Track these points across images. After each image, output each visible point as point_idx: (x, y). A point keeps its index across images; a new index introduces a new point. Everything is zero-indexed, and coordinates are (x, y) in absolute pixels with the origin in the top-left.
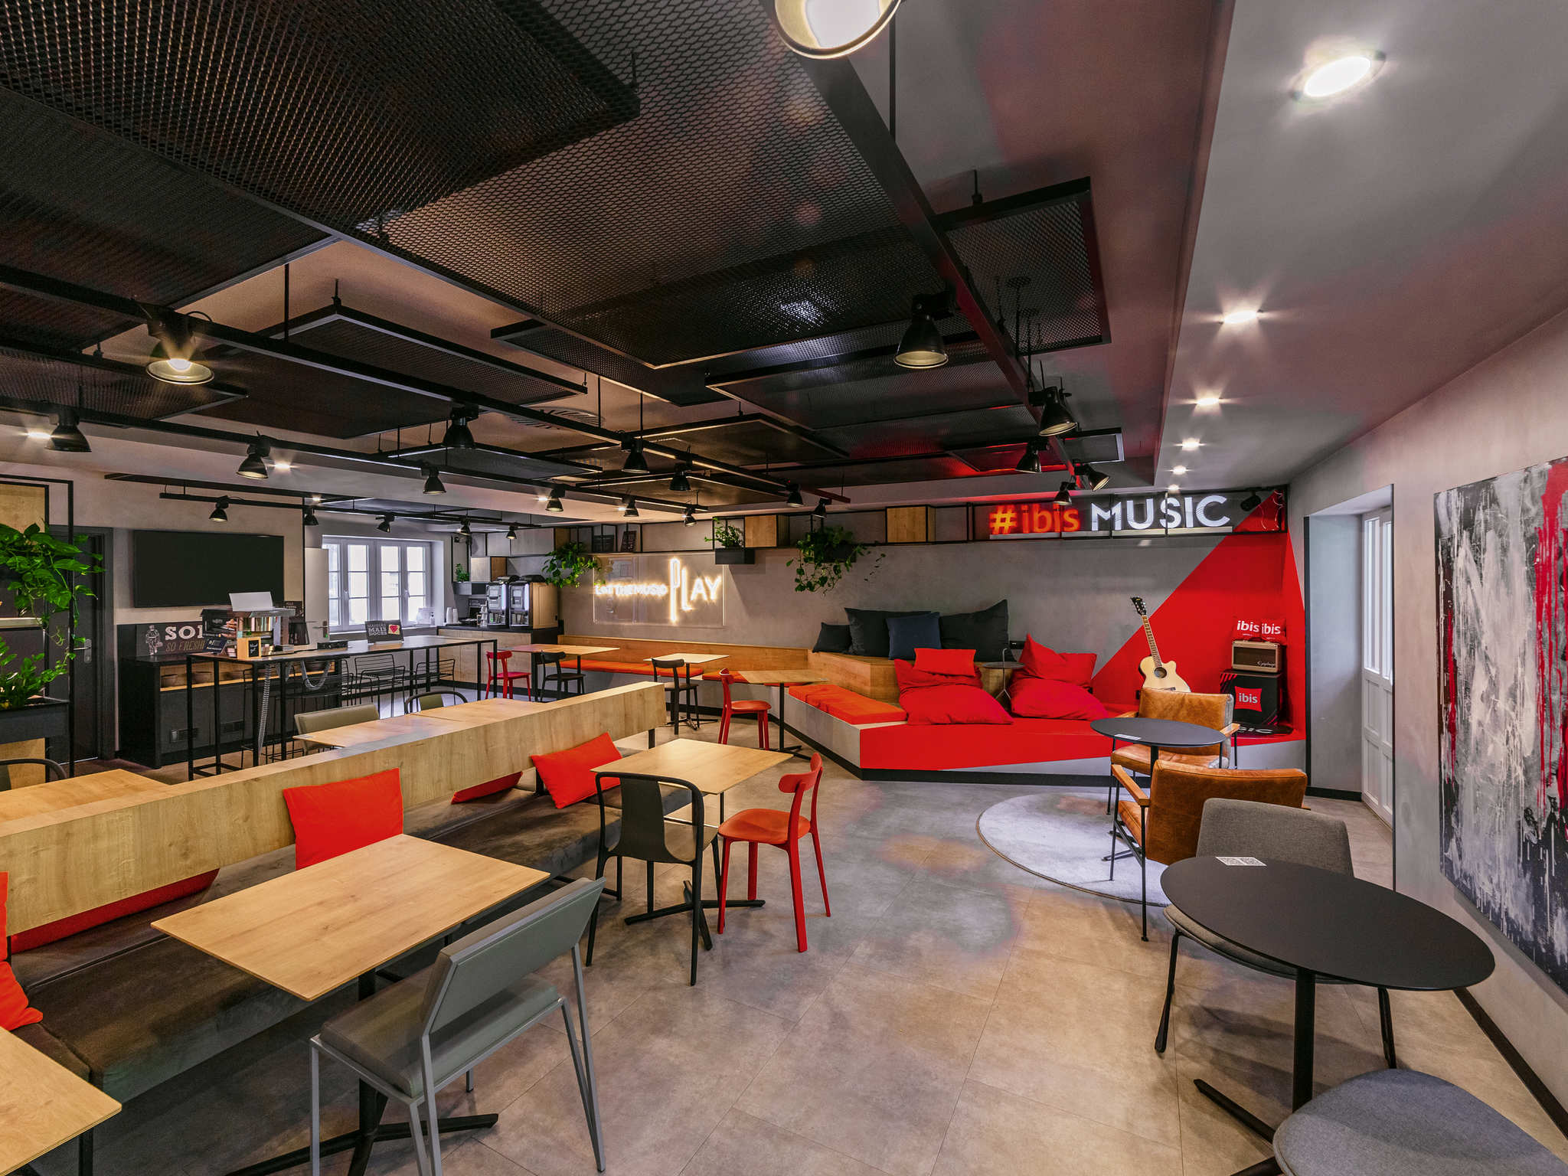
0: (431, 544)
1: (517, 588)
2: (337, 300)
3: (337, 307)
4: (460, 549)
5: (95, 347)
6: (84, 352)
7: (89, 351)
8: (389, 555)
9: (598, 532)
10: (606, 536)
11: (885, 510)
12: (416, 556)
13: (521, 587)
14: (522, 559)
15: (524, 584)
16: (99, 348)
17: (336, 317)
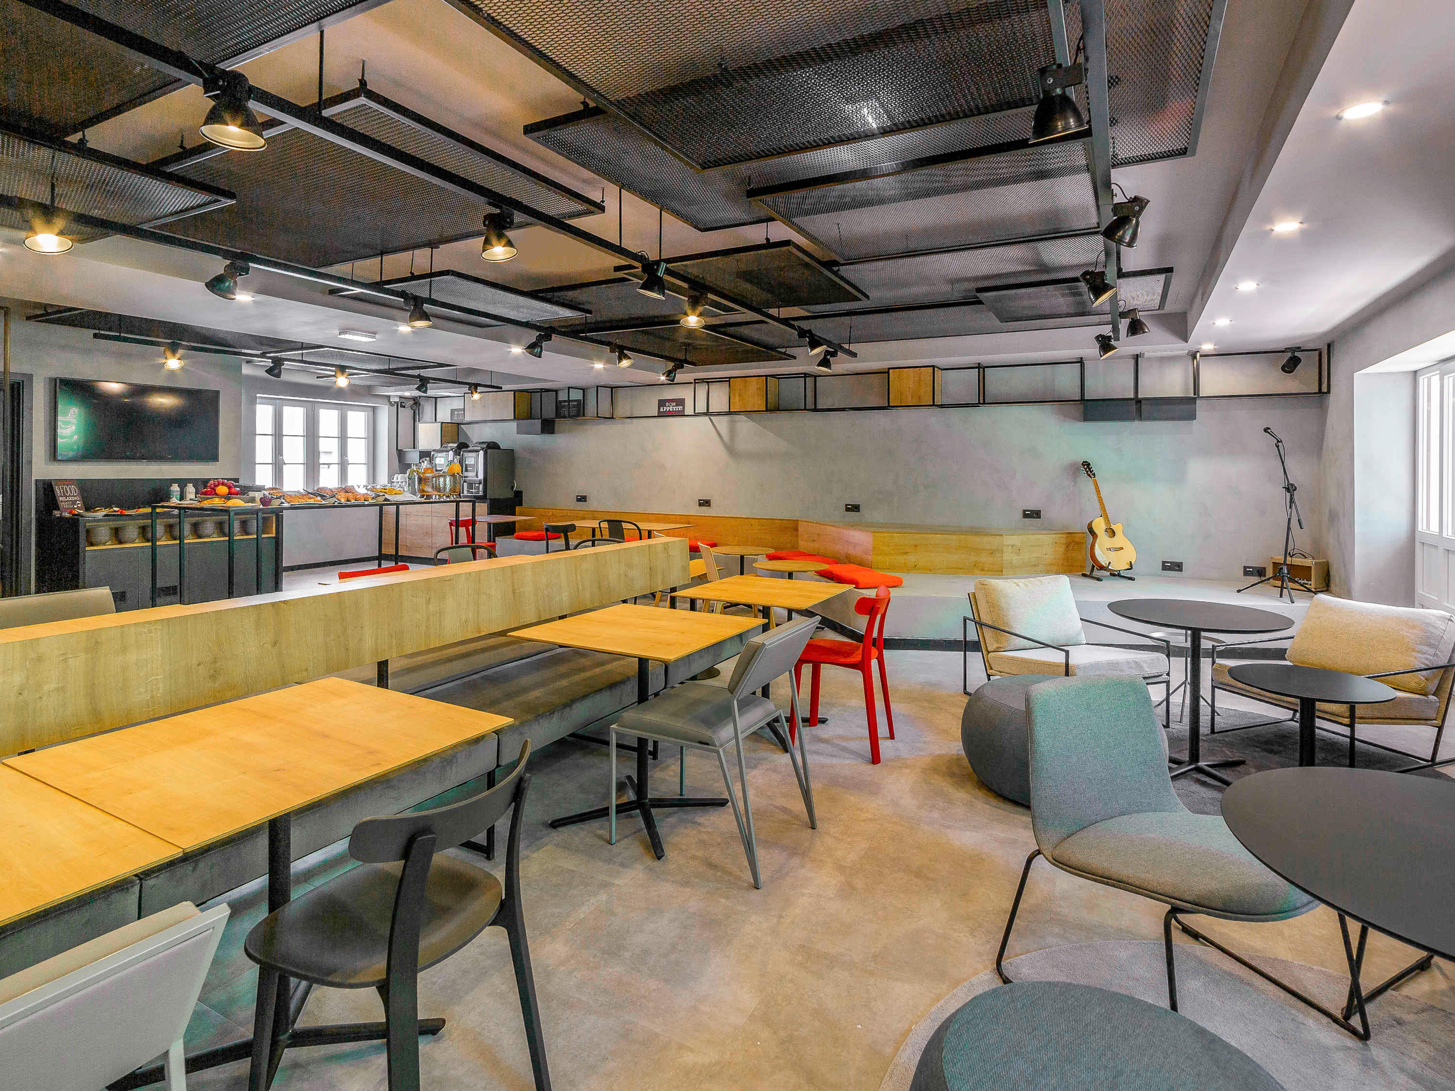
0: (374, 409)
1: (470, 454)
2: (363, 82)
3: (363, 89)
4: (406, 414)
5: (79, 135)
6: (68, 139)
7: (74, 138)
8: (328, 419)
9: (562, 396)
10: (573, 401)
11: (887, 372)
12: (357, 421)
13: (474, 454)
14: (476, 425)
15: (478, 451)
16: (84, 136)
17: (362, 100)
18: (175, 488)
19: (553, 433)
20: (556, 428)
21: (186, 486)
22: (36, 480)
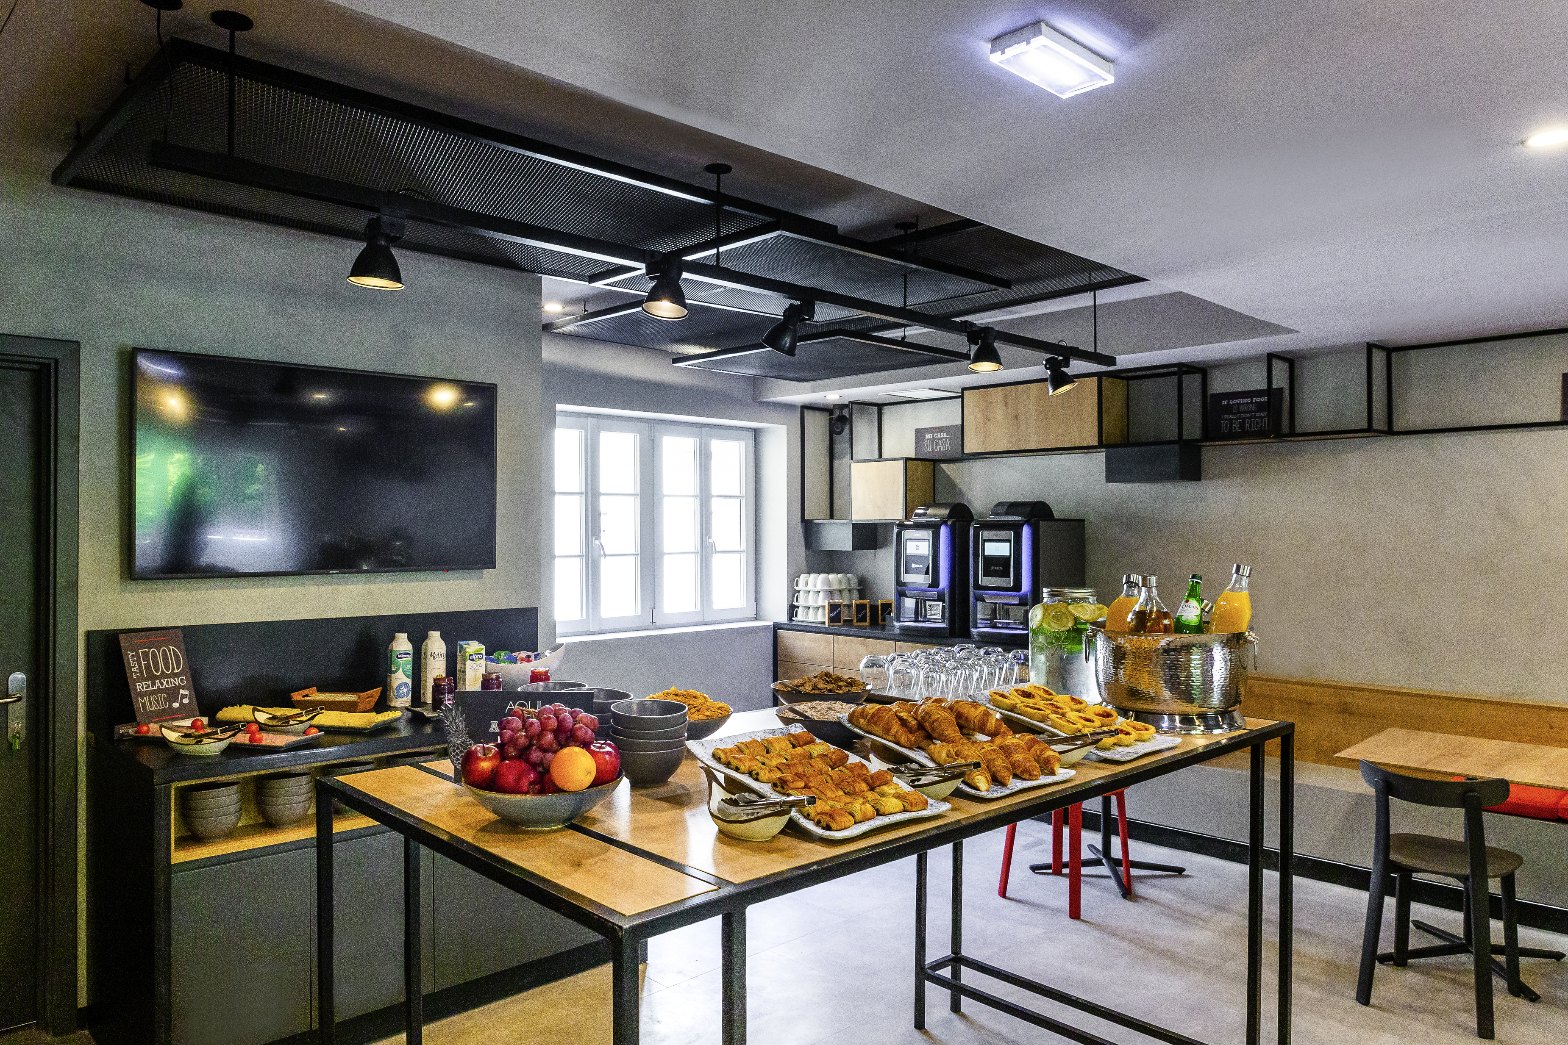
0: (755, 433)
8: (677, 458)
12: (728, 461)
13: (1007, 534)
15: (1017, 526)
18: (402, 643)
19: (1199, 479)
20: (1205, 466)
21: (426, 637)
22: (89, 634)
